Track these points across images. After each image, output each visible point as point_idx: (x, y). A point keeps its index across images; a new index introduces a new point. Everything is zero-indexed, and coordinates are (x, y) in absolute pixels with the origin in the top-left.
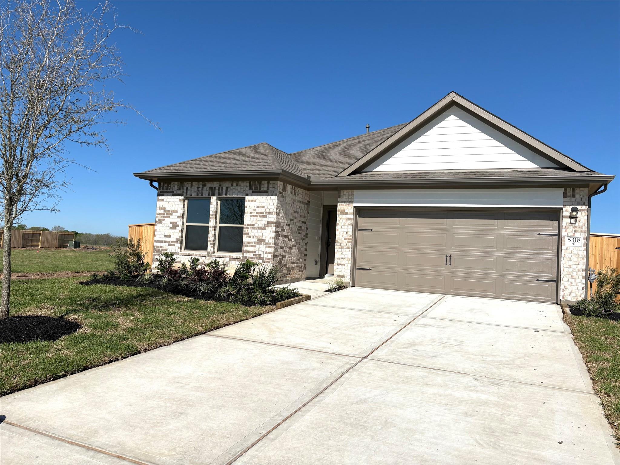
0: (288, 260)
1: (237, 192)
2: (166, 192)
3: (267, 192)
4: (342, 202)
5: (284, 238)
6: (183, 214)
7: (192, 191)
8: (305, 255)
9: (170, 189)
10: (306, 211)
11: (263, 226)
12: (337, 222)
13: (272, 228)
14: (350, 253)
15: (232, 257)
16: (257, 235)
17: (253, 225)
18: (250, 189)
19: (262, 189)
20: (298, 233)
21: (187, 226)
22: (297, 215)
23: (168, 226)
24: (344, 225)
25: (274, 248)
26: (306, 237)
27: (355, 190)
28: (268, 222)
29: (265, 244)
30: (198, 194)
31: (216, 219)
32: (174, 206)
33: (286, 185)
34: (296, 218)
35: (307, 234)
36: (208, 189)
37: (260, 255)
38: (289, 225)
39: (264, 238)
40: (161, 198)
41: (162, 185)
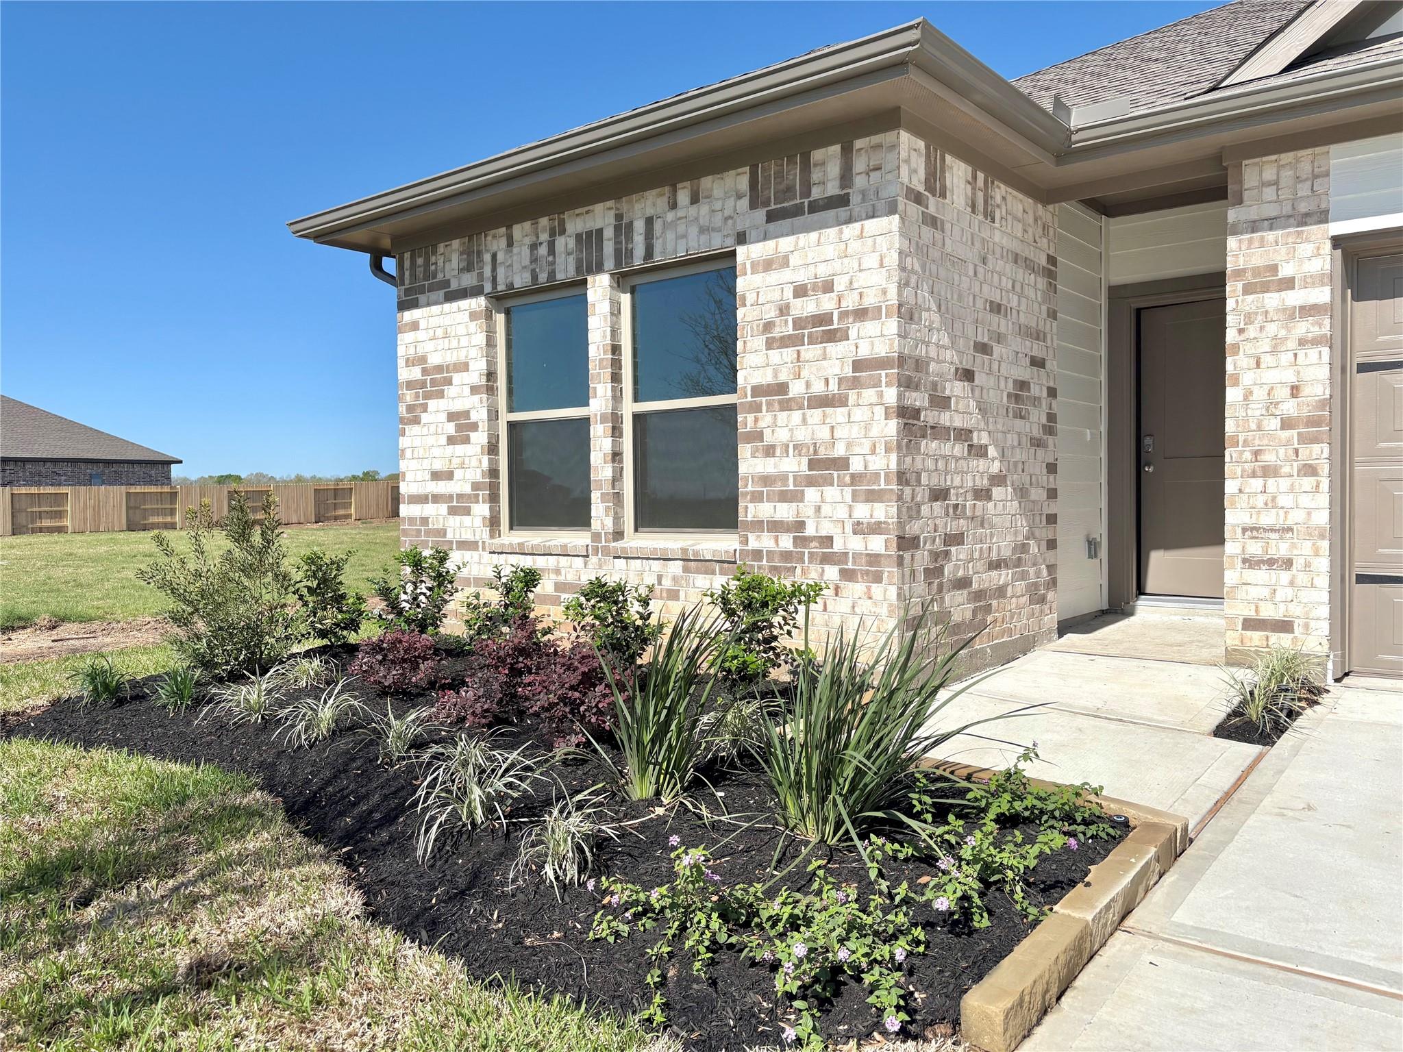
0: (976, 555)
1: (693, 231)
2: (421, 290)
3: (841, 201)
4: (1254, 227)
5: (949, 445)
6: (491, 375)
7: (511, 265)
8: (1052, 519)
9: (435, 277)
10: (1044, 308)
11: (833, 387)
12: (1231, 336)
13: (881, 395)
14: (1323, 500)
15: (696, 553)
16: (802, 435)
17: (782, 388)
18: (753, 205)
19: (816, 193)
20: (1015, 417)
21: (512, 426)
22: (1002, 324)
23: (440, 431)
24: (1274, 351)
25: (900, 498)
26: (1050, 430)
27: (1334, 149)
28: (858, 365)
29: (848, 479)
30: (534, 277)
31: (616, 378)
32: (454, 344)
33: (943, 160)
34: (1000, 338)
35: (1051, 417)
36: (572, 243)
37: (828, 540)
38: (967, 375)
39: (840, 451)
40: (408, 316)
41: (407, 264)
